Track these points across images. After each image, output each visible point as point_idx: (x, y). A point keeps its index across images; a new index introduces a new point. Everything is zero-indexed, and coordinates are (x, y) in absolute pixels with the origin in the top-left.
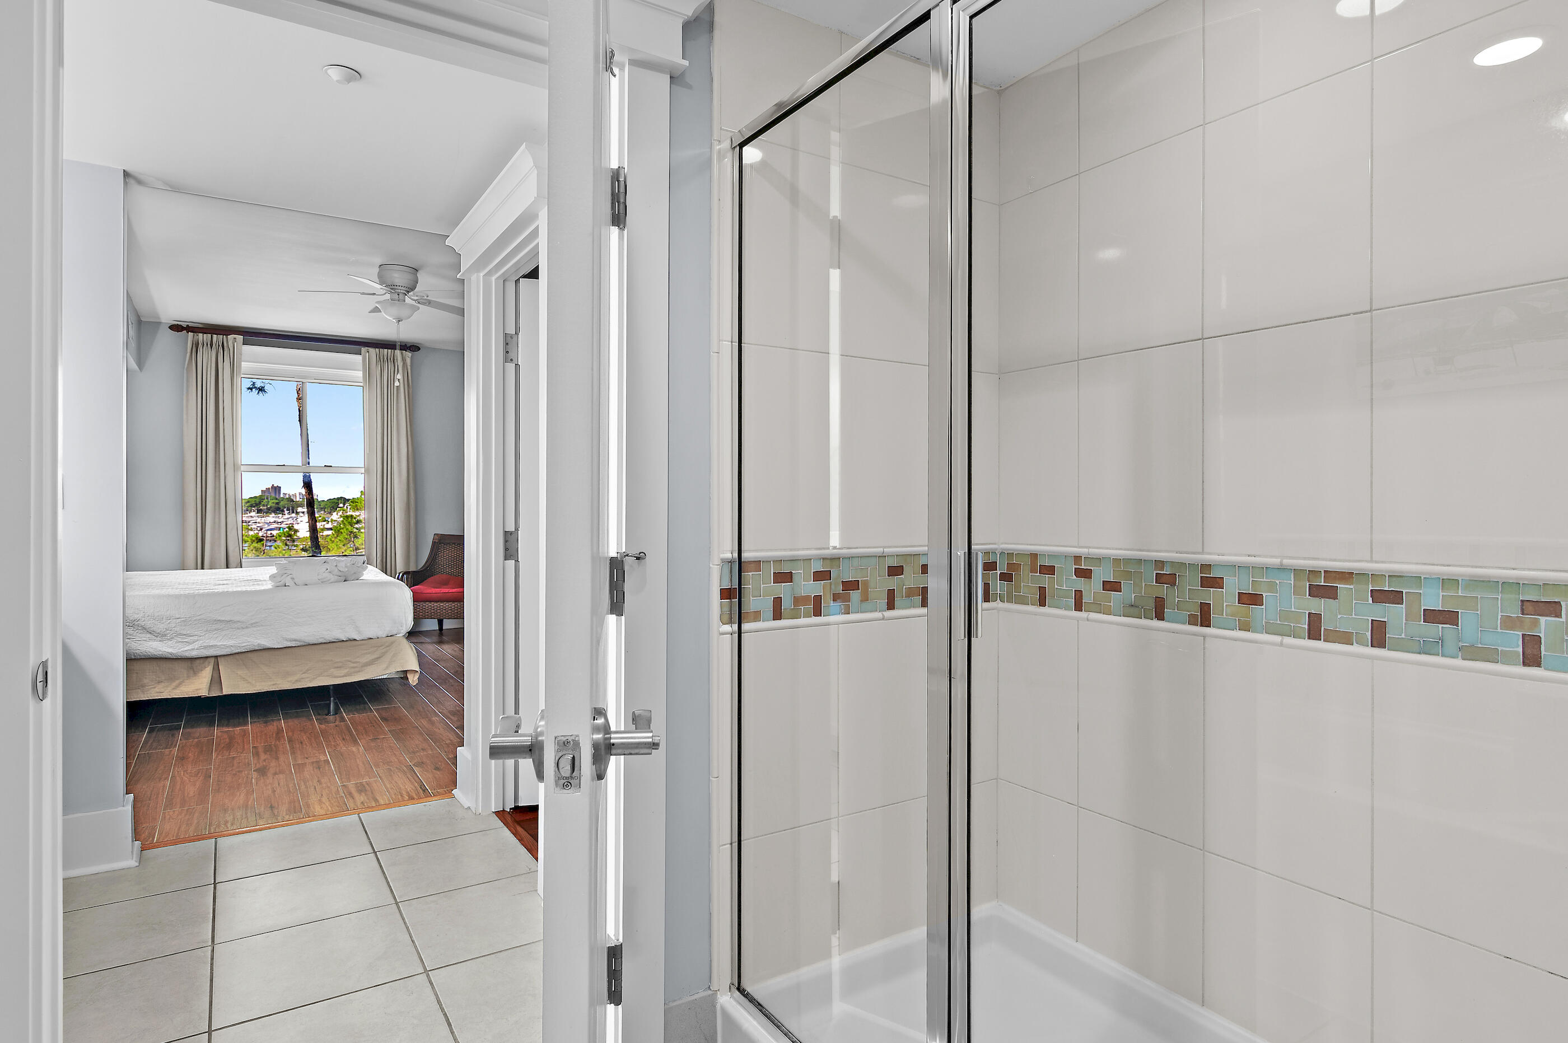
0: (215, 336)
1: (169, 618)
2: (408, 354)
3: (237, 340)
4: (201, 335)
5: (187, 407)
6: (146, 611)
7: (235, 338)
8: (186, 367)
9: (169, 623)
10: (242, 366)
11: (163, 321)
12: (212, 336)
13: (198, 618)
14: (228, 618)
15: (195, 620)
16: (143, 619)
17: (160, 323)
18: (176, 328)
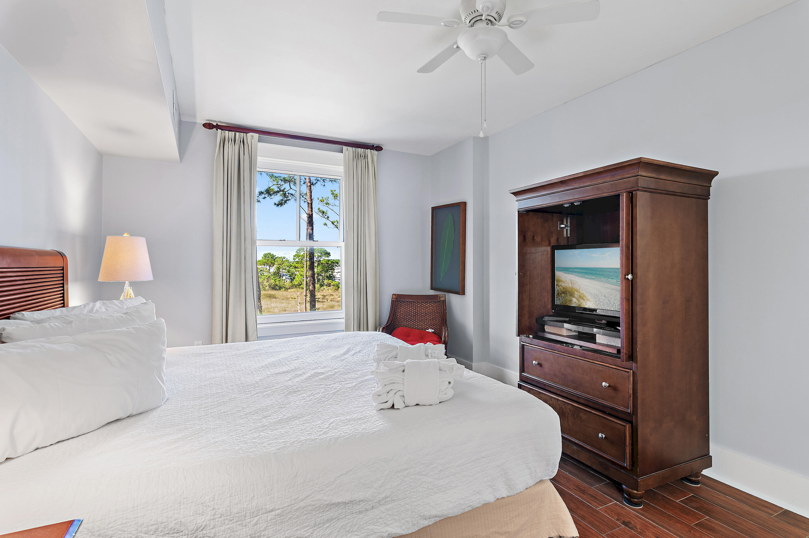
0: (237, 134)
1: (254, 515)
2: (375, 152)
3: (254, 137)
4: (227, 132)
5: (216, 191)
6: (216, 506)
7: (252, 136)
8: (215, 159)
9: (256, 524)
10: (258, 160)
11: (198, 122)
12: (235, 133)
13: (302, 504)
14: (346, 498)
15: (297, 510)
16: (212, 524)
17: (195, 123)
18: (208, 126)
